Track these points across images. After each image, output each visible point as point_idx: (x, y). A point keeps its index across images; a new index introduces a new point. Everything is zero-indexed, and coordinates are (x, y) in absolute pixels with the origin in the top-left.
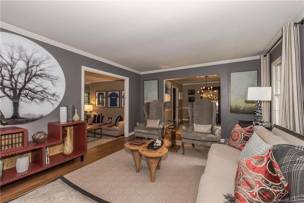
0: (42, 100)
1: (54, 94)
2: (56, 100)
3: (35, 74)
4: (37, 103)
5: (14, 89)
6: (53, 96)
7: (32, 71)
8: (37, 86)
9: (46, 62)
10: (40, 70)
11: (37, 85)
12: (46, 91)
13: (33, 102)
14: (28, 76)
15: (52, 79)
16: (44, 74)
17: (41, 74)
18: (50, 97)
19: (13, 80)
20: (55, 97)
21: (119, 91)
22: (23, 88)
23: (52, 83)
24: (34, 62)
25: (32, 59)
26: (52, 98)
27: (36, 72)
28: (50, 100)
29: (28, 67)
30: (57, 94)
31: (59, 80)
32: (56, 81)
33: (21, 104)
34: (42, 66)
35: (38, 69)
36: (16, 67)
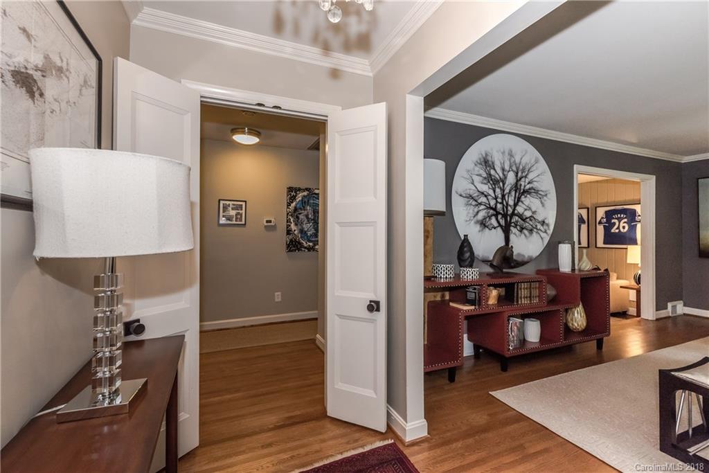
0: (531, 231)
1: (544, 222)
2: (545, 232)
3: (524, 190)
4: (525, 235)
5: (505, 216)
6: (542, 225)
7: (521, 185)
8: (526, 210)
9: (534, 168)
10: (529, 183)
11: (526, 207)
12: (535, 216)
13: (523, 236)
14: (517, 194)
15: (540, 196)
16: (532, 188)
17: (530, 189)
18: (539, 226)
19: (505, 203)
20: (545, 227)
21: (588, 209)
22: (513, 214)
23: (542, 203)
24: (523, 171)
25: (521, 167)
26: (542, 228)
27: (525, 186)
28: (539, 232)
29: (517, 181)
30: (546, 221)
31: (548, 196)
32: (545, 198)
33: (512, 237)
34: (531, 176)
35: (527, 181)
36: (507, 183)
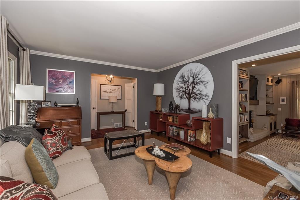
0: (199, 99)
1: (206, 95)
2: (207, 99)
3: (196, 83)
4: (197, 101)
5: (189, 94)
6: (205, 96)
7: (195, 81)
8: (197, 91)
9: (201, 72)
10: (199, 79)
11: (197, 90)
12: (201, 93)
13: (196, 101)
14: (194, 85)
15: (205, 84)
16: (200, 81)
17: (199, 82)
18: (204, 97)
19: (189, 89)
20: (207, 97)
22: (192, 93)
23: (205, 87)
24: (196, 76)
25: (195, 74)
26: (205, 98)
27: (197, 81)
28: (204, 99)
29: (194, 80)
30: (207, 95)
31: (209, 83)
32: (207, 84)
33: (191, 102)
34: (199, 77)
35: (198, 79)
36: (189, 82)
